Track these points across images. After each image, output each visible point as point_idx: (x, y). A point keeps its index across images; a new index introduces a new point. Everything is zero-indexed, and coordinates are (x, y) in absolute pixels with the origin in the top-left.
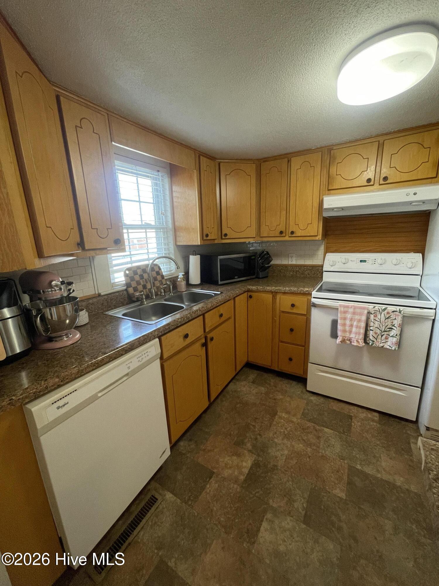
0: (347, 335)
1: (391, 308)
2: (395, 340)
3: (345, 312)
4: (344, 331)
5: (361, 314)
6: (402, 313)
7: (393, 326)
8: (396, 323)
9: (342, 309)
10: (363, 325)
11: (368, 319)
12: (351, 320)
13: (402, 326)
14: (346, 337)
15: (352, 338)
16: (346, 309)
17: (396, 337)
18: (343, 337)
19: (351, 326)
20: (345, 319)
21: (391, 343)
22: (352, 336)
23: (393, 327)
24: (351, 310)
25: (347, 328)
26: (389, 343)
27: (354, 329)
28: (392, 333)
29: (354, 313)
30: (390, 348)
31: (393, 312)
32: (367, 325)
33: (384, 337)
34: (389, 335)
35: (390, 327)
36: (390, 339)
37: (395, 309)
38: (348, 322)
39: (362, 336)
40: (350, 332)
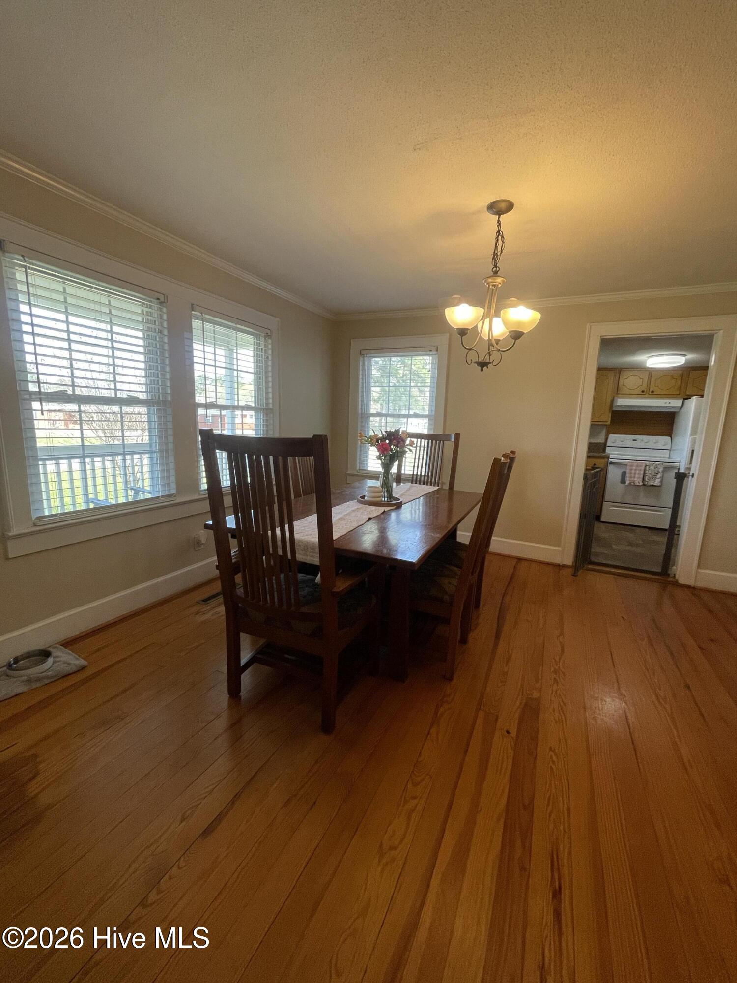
0: (632, 479)
2: (659, 480)
3: (631, 466)
4: (631, 477)
5: (641, 466)
6: (663, 464)
7: (659, 472)
10: (642, 472)
11: (645, 470)
12: (635, 470)
13: (663, 472)
14: (631, 481)
15: (635, 481)
17: (660, 478)
18: (629, 481)
19: (635, 474)
20: (631, 470)
21: (657, 482)
22: (635, 479)
24: (635, 464)
25: (633, 475)
26: (656, 482)
27: (637, 476)
28: (659, 476)
29: (637, 466)
30: (657, 485)
31: (659, 465)
32: (644, 473)
33: (653, 479)
34: (656, 478)
36: (657, 480)
38: (633, 472)
39: (641, 479)
40: (634, 477)
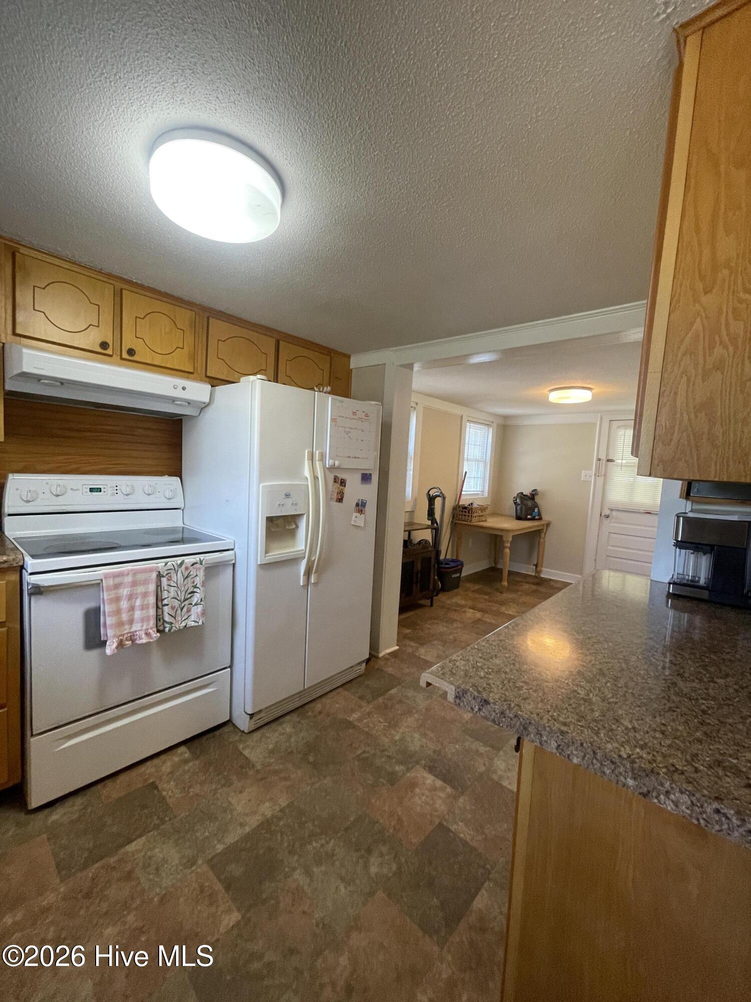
0: (126, 629)
1: (189, 560)
2: (199, 609)
3: (117, 586)
4: (120, 624)
5: (146, 582)
6: (203, 563)
7: (195, 587)
8: (198, 581)
9: (111, 582)
10: (152, 600)
11: (159, 586)
12: (131, 597)
13: (206, 583)
14: (123, 635)
15: (136, 631)
16: (118, 580)
17: (202, 603)
18: (118, 637)
19: (132, 609)
20: (117, 599)
21: (196, 616)
22: (136, 627)
23: (195, 590)
24: (128, 579)
25: (125, 617)
26: (193, 618)
27: (138, 614)
28: (196, 598)
29: (134, 584)
30: (197, 624)
31: (192, 565)
32: (159, 599)
33: (185, 610)
34: (191, 604)
35: (191, 590)
36: (194, 609)
37: (194, 561)
38: (124, 604)
39: (152, 622)
40: (131, 622)
